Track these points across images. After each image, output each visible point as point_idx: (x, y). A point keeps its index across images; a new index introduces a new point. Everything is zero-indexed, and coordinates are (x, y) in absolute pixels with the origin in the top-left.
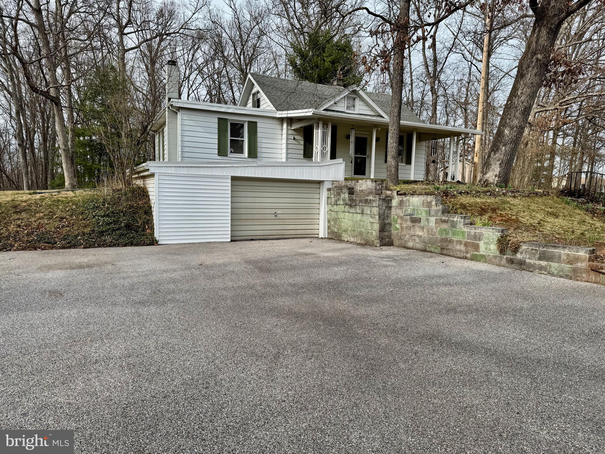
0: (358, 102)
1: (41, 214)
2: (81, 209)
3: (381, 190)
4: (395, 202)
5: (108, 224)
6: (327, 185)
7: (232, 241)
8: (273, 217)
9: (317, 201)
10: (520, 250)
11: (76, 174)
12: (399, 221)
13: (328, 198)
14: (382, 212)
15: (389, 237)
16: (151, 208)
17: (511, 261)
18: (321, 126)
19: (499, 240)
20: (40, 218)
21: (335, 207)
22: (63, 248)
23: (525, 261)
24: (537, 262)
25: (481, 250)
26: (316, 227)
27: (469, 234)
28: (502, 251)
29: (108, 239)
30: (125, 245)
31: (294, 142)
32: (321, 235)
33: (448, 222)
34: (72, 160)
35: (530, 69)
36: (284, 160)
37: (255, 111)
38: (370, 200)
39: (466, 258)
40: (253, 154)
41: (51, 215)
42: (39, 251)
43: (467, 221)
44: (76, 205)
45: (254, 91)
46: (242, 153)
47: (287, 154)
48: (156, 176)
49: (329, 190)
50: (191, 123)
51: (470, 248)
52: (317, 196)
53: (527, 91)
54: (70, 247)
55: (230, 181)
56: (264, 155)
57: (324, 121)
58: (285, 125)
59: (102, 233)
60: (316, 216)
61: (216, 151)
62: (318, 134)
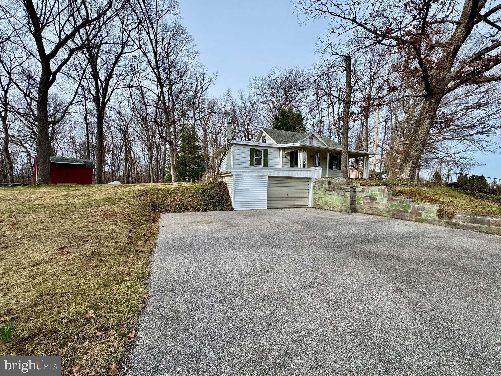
0: (314, 140)
1: (180, 195)
2: (197, 192)
3: (349, 183)
4: (358, 190)
5: (211, 200)
6: (313, 180)
7: (268, 209)
8: (286, 196)
9: (307, 188)
10: (455, 217)
11: (176, 176)
12: (362, 199)
13: (314, 187)
14: (351, 195)
15: (355, 208)
16: (229, 191)
17: (448, 223)
18: (302, 151)
19: (438, 211)
20: (180, 197)
21: (319, 191)
22: (192, 211)
23: (459, 224)
24: (469, 224)
25: (423, 216)
26: (307, 202)
27: (413, 207)
28: (440, 218)
29: (212, 207)
30: (220, 210)
31: (286, 159)
32: (310, 206)
33: (397, 200)
34: (175, 169)
35: (425, 120)
36: (281, 168)
37: (264, 144)
38: (344, 188)
39: (412, 220)
40: (266, 165)
41: (184, 195)
42: (182, 213)
43: (411, 200)
44: (195, 190)
45: (263, 135)
46: (260, 164)
47: (282, 165)
48: (234, 176)
49: (315, 182)
50: (238, 151)
51: (414, 215)
52: (307, 186)
53: (424, 131)
54: (195, 211)
55: (267, 178)
56: (271, 165)
57: (303, 148)
58: (281, 151)
59: (208, 204)
60: (307, 196)
61: (249, 164)
62: (301, 155)
